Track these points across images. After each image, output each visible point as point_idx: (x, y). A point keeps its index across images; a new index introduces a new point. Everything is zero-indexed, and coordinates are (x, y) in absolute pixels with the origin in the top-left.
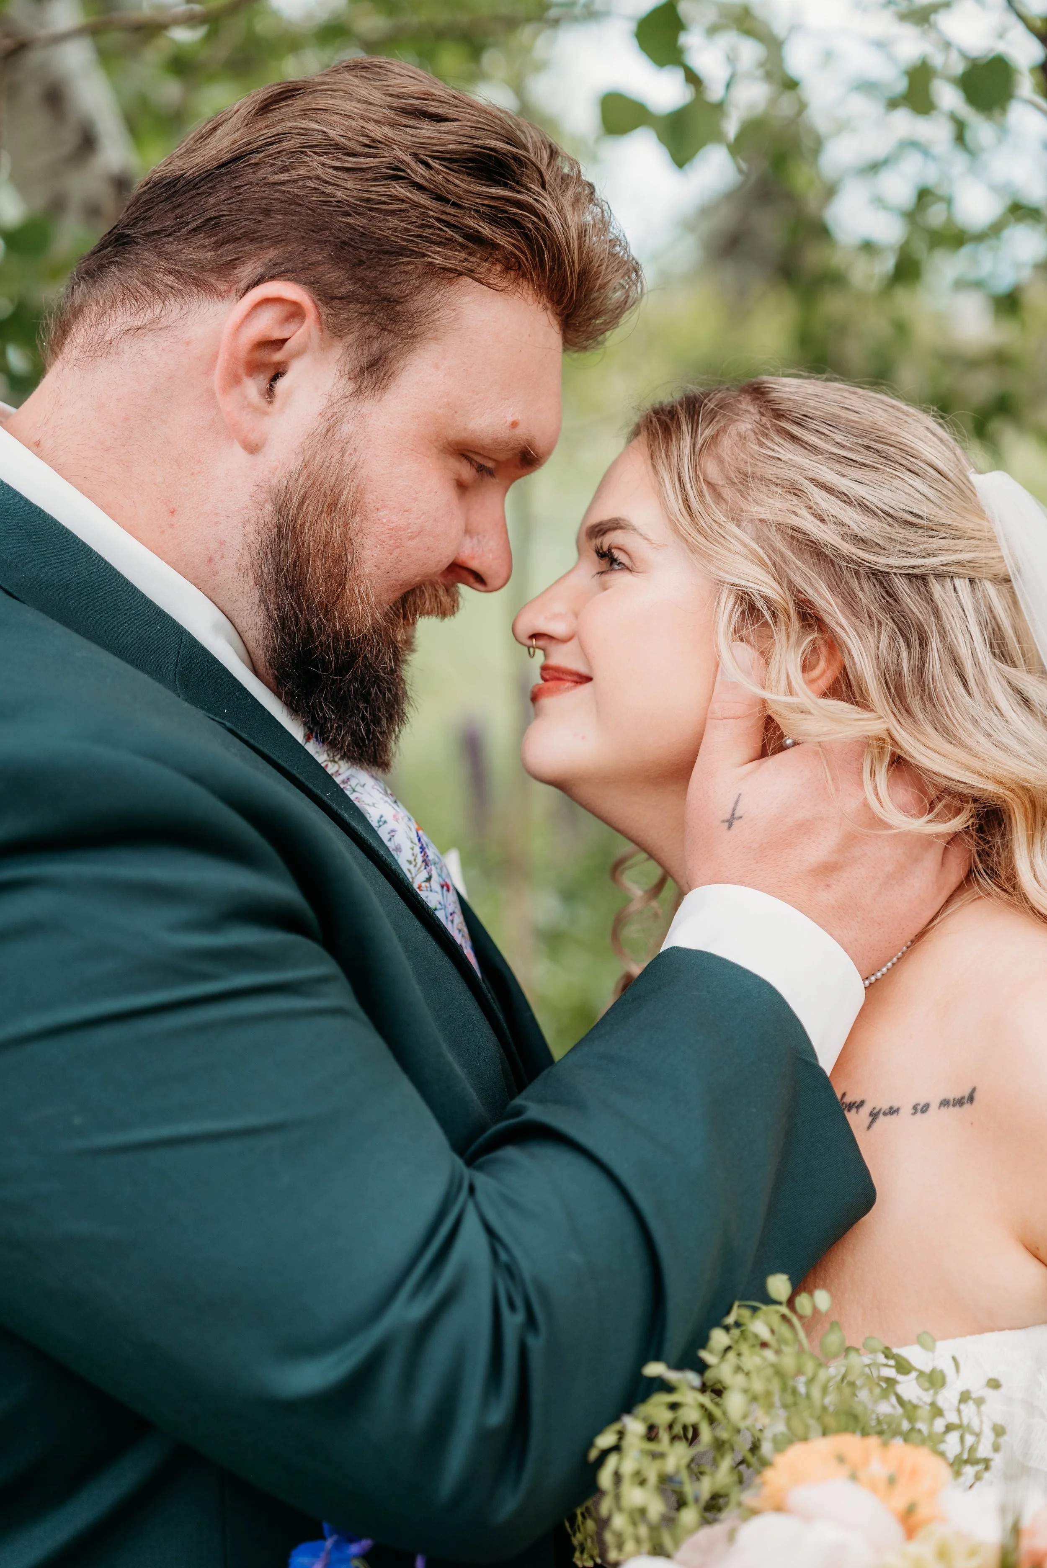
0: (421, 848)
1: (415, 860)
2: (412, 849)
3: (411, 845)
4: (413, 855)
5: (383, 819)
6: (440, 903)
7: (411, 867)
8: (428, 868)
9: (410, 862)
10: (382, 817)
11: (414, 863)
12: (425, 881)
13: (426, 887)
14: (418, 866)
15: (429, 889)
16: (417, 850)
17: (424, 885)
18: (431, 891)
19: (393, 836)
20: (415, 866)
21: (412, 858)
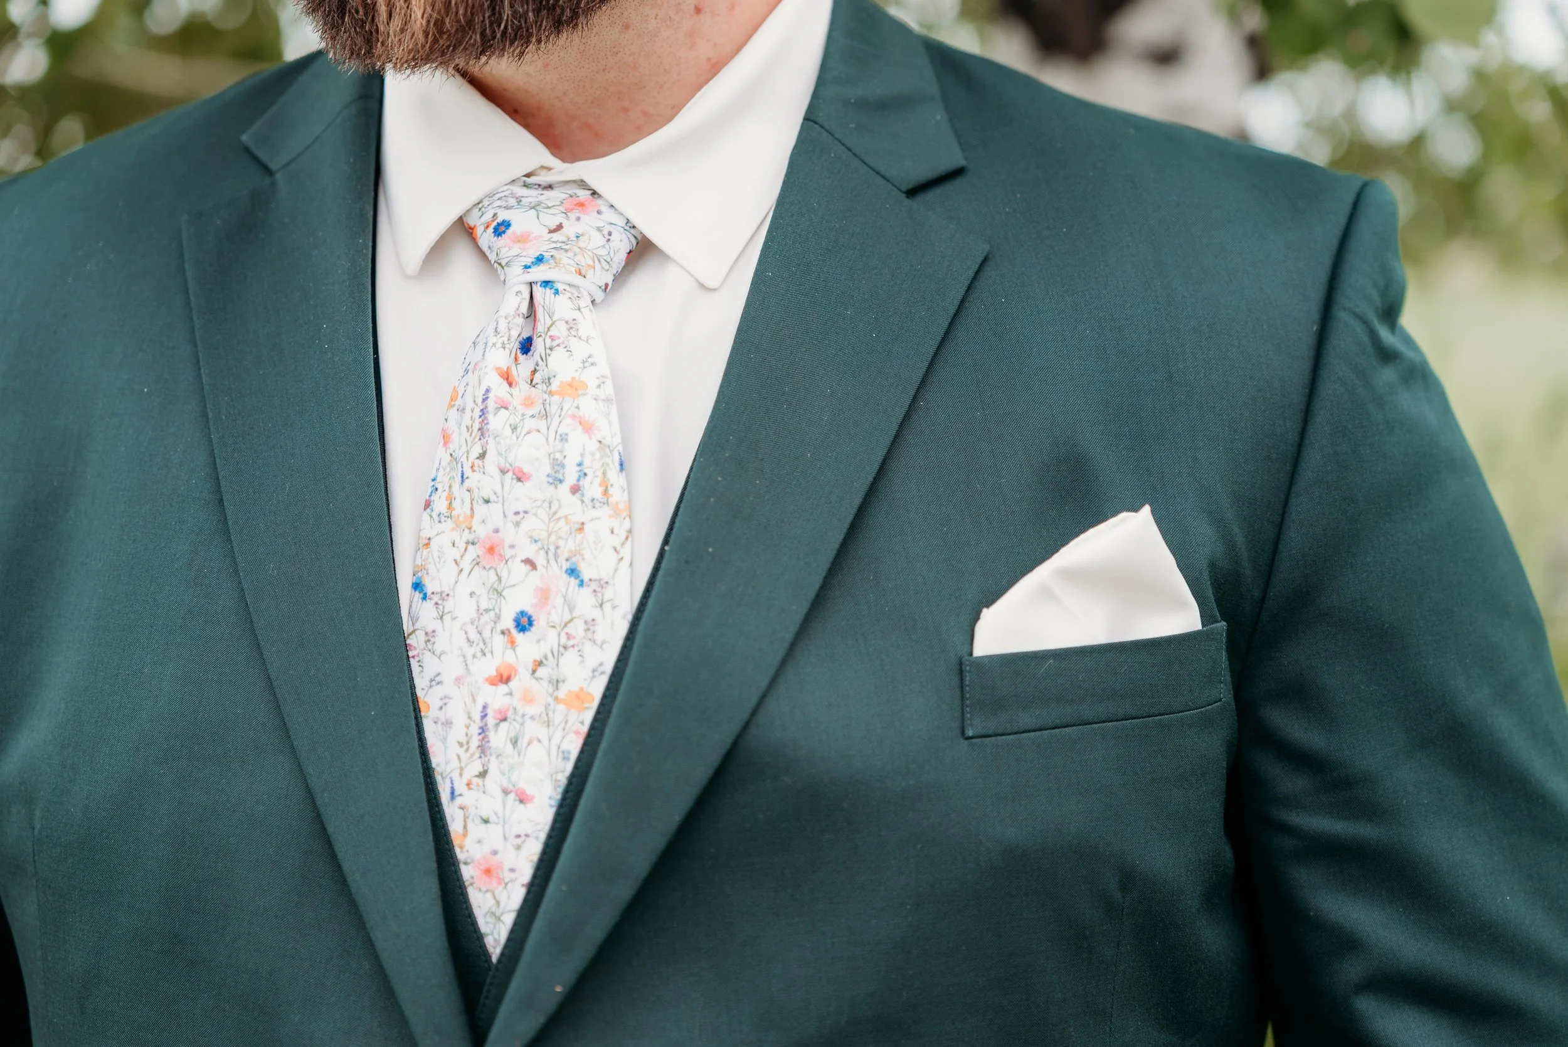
0: (481, 728)
1: (468, 743)
2: (467, 727)
3: (467, 722)
4: (467, 735)
5: (438, 679)
6: (496, 814)
7: (461, 751)
8: (484, 759)
9: (461, 745)
10: (438, 674)
11: (466, 747)
12: (477, 776)
13: (478, 785)
14: (471, 751)
15: (482, 789)
16: (475, 730)
17: (475, 780)
18: (484, 792)
19: (445, 704)
20: (467, 750)
21: (464, 740)
